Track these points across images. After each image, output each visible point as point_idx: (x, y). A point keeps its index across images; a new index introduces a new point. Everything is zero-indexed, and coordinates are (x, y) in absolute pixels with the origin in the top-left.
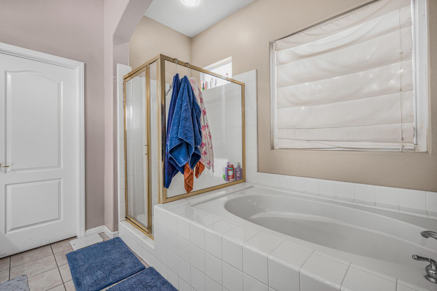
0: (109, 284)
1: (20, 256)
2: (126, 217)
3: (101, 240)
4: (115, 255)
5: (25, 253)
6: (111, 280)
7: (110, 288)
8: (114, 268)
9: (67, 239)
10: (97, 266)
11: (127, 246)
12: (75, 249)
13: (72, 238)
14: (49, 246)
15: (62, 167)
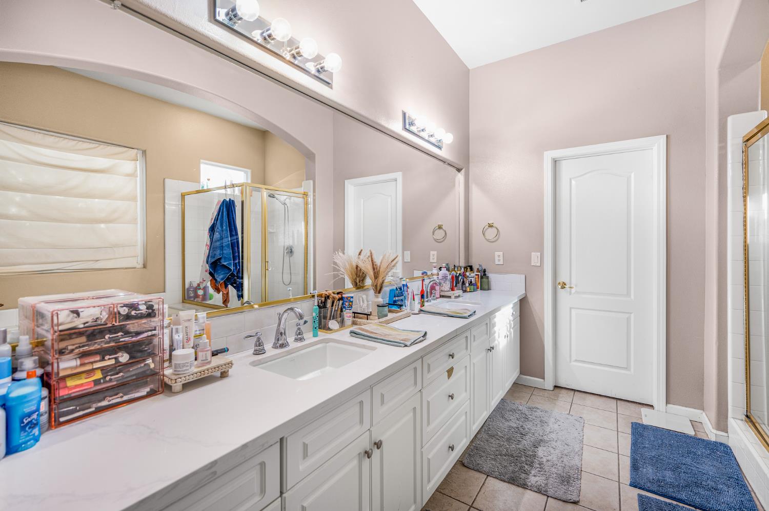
0: (679, 499)
1: (584, 395)
2: (747, 416)
3: (691, 432)
4: (708, 468)
5: (588, 395)
6: (683, 496)
7: (677, 505)
8: (698, 485)
9: (640, 404)
10: (669, 464)
11: (741, 469)
12: (646, 421)
13: (646, 405)
14: (615, 401)
15: (632, 297)
